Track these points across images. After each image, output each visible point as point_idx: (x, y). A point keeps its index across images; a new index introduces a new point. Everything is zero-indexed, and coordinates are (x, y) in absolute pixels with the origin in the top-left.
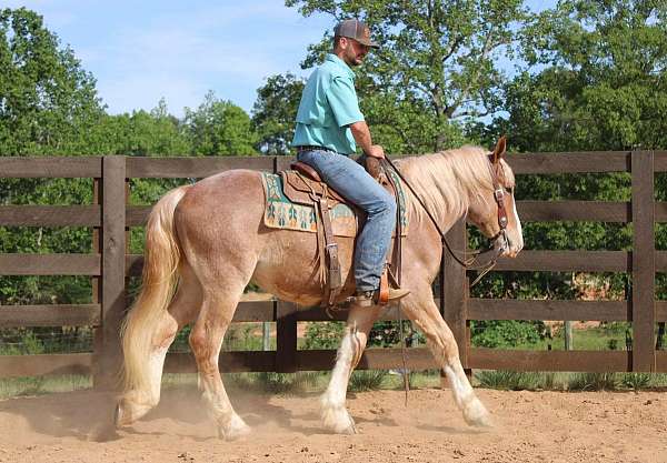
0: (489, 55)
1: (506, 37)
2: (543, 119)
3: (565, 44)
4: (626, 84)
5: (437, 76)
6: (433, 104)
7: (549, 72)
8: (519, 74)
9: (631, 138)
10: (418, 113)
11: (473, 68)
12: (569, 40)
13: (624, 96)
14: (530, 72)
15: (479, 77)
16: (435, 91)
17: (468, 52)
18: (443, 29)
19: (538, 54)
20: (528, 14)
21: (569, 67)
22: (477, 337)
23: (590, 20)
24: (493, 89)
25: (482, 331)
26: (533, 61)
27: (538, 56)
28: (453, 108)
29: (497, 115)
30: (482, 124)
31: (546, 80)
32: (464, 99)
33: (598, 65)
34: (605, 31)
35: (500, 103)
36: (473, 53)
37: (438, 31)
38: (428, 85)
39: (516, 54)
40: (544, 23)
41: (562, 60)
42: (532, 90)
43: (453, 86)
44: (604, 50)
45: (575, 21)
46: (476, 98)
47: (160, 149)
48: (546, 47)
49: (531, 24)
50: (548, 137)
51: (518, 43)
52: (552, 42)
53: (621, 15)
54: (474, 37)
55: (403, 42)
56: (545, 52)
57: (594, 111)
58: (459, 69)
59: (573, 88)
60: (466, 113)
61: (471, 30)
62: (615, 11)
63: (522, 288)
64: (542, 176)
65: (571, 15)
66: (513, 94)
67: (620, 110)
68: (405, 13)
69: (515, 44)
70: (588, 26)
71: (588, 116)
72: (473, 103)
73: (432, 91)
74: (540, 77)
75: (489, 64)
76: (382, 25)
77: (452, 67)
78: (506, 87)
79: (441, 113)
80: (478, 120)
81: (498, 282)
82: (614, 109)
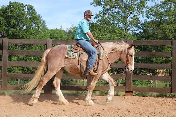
0: (138, 17)
1: (142, 12)
2: (151, 32)
3: (156, 14)
4: (171, 24)
5: (126, 21)
6: (125, 28)
7: (152, 21)
8: (145, 21)
9: (171, 37)
10: (121, 30)
11: (134, 20)
12: (157, 13)
13: (170, 26)
14: (148, 21)
15: (135, 22)
17: (133, 16)
18: (127, 10)
19: (150, 16)
20: (148, 7)
21: (157, 20)
22: (134, 83)
23: (162, 9)
24: (139, 25)
25: (135, 81)
26: (148, 18)
27: (150, 17)
28: (129, 29)
29: (140, 31)
31: (152, 23)
32: (132, 27)
33: (164, 19)
34: (166, 11)
35: (140, 28)
36: (135, 16)
37: (126, 11)
38: (123, 23)
39: (144, 16)
40: (151, 9)
41: (156, 18)
42: (148, 25)
43: (129, 24)
44: (166, 16)
45: (159, 9)
46: (135, 27)
47: (61, 37)
48: (152, 15)
49: (148, 9)
50: (152, 36)
51: (145, 14)
52: (153, 14)
53: (170, 7)
54: (135, 12)
55: (118, 13)
56: (152, 16)
57: (163, 30)
58: (131, 20)
59: (158, 25)
60: (132, 30)
61: (134, 11)
62: (169, 7)
63: (145, 72)
65: (158, 7)
66: (144, 26)
67: (169, 30)
68: (118, 6)
69: (144, 14)
70: (162, 10)
71: (161, 31)
72: (134, 28)
73: (125, 25)
74: (150, 22)
75: (138, 19)
76: (113, 9)
77: (129, 19)
78: (142, 24)
79: (126, 30)
80: (135, 32)
81: (139, 70)
82: (167, 30)
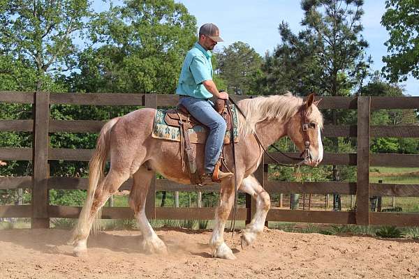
0: (69, 36)
1: (80, 26)
2: (100, 74)
3: (114, 32)
4: (148, 57)
5: (38, 46)
6: (36, 62)
7: (105, 47)
8: (87, 48)
9: (150, 87)
10: (26, 68)
11: (60, 43)
12: (116, 30)
13: (147, 63)
14: (94, 47)
15: (63, 48)
16: (36, 55)
17: (57, 33)
18: (42, 19)
19: (98, 36)
20: (93, 13)
21: (116, 45)
22: (58, 200)
23: (128, 19)
24: (72, 56)
25: (61, 196)
26: (95, 41)
27: (98, 38)
28: (47, 66)
29: (73, 71)
30: (64, 76)
31: (103, 52)
32: (54, 61)
33: (133, 45)
34: (137, 26)
35: (76, 64)
36: (60, 34)
37: (39, 20)
38: (32, 51)
39: (85, 36)
40: (102, 20)
41: (112, 41)
42: (94, 57)
43: (48, 52)
44: (136, 36)
45: (120, 19)
46: (61, 60)
48: (103, 33)
49: (95, 19)
50: (103, 85)
51: (87, 29)
52: (107, 30)
53: (146, 17)
54: (61, 25)
55: (18, 25)
56: (102, 35)
57: (129, 71)
58: (51, 43)
59: (118, 57)
60: (55, 69)
61: (59, 21)
62: (143, 15)
63: (85, 172)
64: (99, 107)
65: (118, 16)
66: (83, 60)
67: (144, 71)
68: (19, 8)
69: (85, 30)
70: (127, 22)
71: (126, 73)
72: (59, 63)
73: (35, 55)
74: (99, 50)
75: (69, 41)
76: (5, 14)
77: (47, 42)
78: (79, 55)
79: (40, 68)
80: (62, 73)
81: (72, 168)
82: (141, 70)
